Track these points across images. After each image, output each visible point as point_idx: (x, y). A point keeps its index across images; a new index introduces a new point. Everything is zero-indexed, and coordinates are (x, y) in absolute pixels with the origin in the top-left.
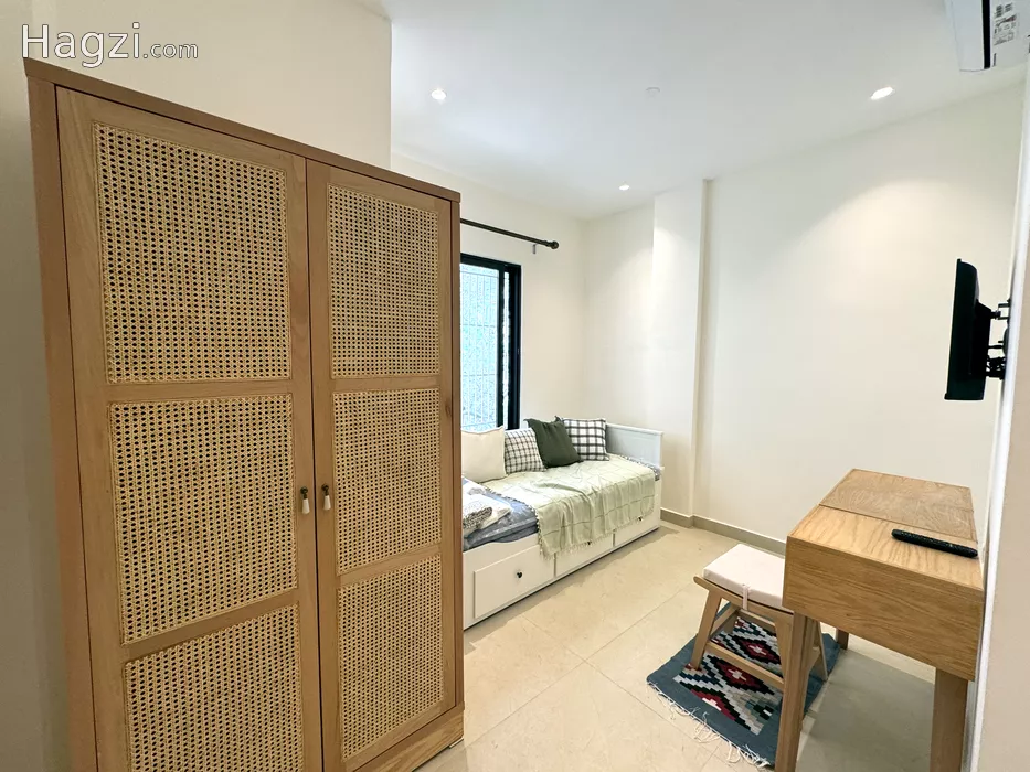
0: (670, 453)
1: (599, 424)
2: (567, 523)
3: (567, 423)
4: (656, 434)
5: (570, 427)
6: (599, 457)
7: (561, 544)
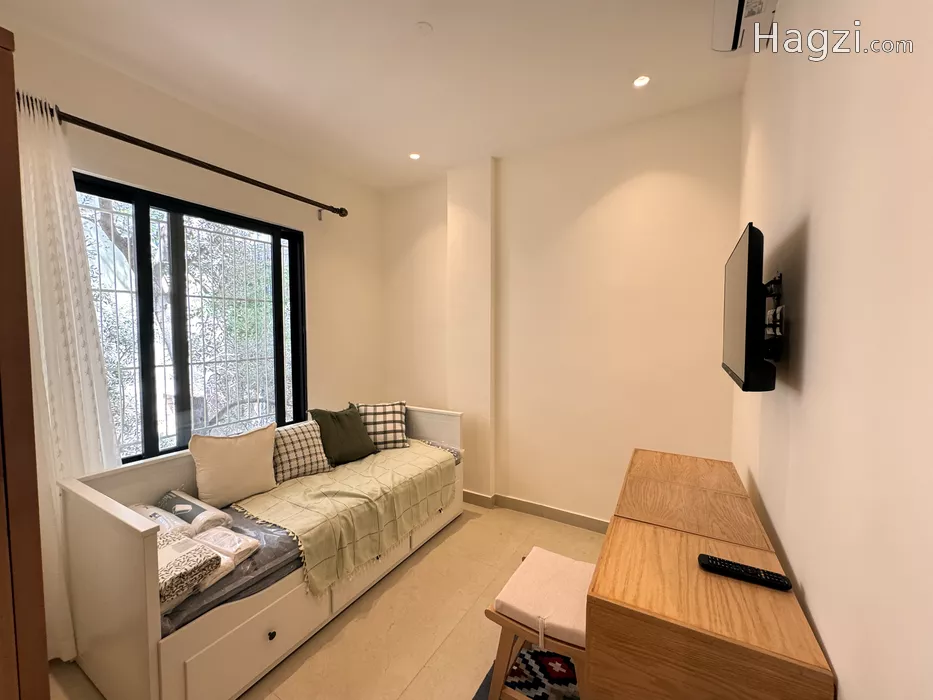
0: (470, 433)
1: (398, 408)
2: (346, 541)
3: (362, 409)
4: (456, 416)
5: (366, 414)
6: (398, 445)
7: (339, 571)
